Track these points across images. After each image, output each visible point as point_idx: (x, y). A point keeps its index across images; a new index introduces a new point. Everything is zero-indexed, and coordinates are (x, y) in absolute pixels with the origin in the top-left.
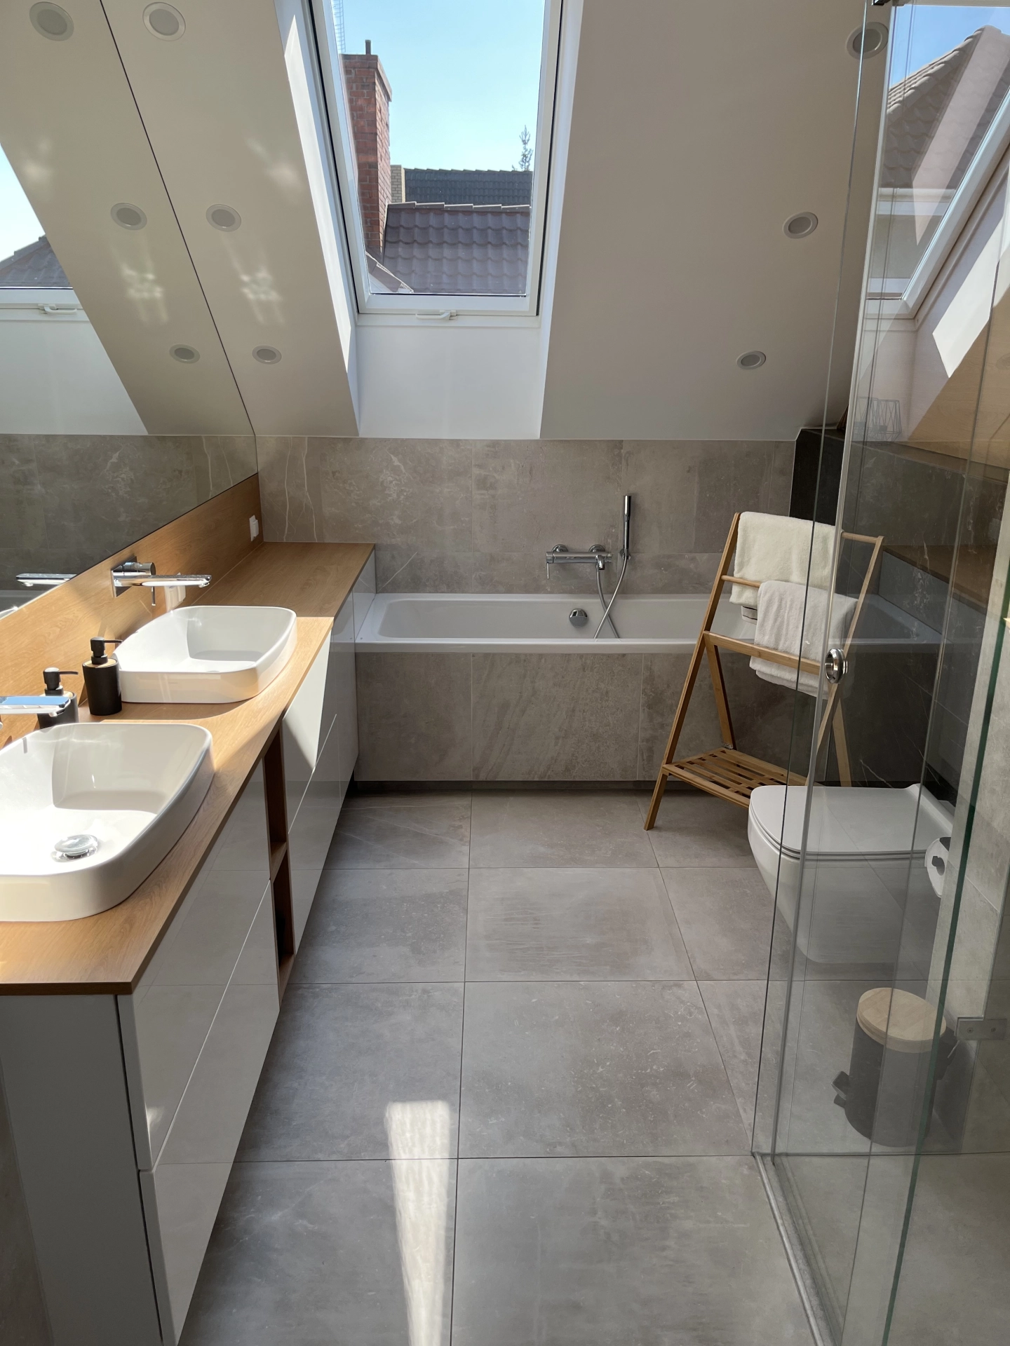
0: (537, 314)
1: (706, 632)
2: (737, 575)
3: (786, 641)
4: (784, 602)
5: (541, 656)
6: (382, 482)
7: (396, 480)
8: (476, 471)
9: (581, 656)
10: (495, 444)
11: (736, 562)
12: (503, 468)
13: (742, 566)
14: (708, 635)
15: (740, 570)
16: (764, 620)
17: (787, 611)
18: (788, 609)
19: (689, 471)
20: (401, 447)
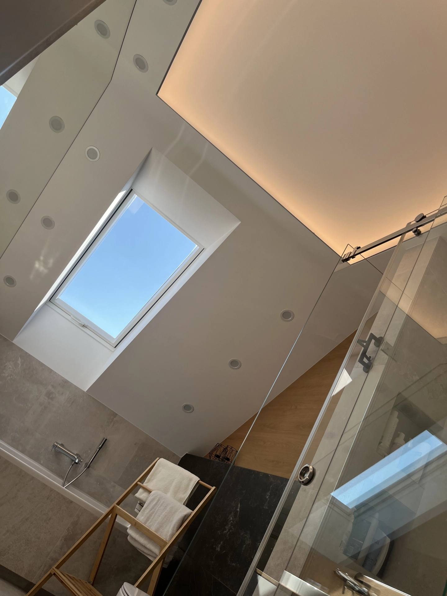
0: (115, 347)
2: (145, 484)
3: (151, 522)
4: (159, 502)
7: (13, 369)
8: (50, 388)
10: (66, 382)
11: (147, 478)
12: (62, 394)
13: (149, 480)
14: (116, 507)
15: (147, 482)
16: (146, 508)
17: (158, 507)
18: (160, 506)
19: (135, 444)
20: (26, 357)
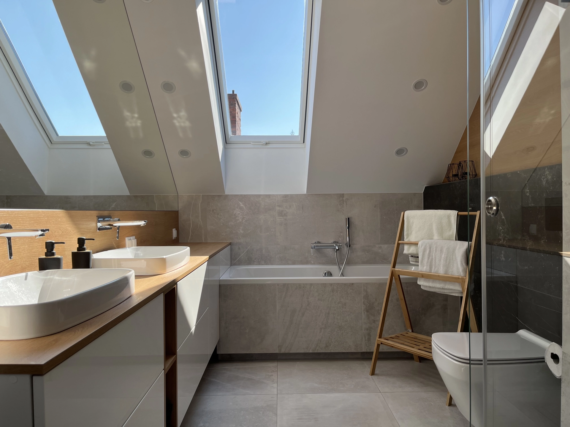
0: (304, 142)
1: (394, 269)
2: (406, 240)
3: (435, 268)
4: (432, 249)
5: (311, 284)
6: (235, 214)
7: (242, 213)
8: (278, 208)
9: (331, 284)
10: (286, 196)
11: (405, 234)
12: (290, 207)
13: (408, 235)
14: (395, 270)
15: (407, 238)
16: (423, 259)
17: (434, 253)
18: (434, 252)
19: (375, 207)
20: (244, 198)
